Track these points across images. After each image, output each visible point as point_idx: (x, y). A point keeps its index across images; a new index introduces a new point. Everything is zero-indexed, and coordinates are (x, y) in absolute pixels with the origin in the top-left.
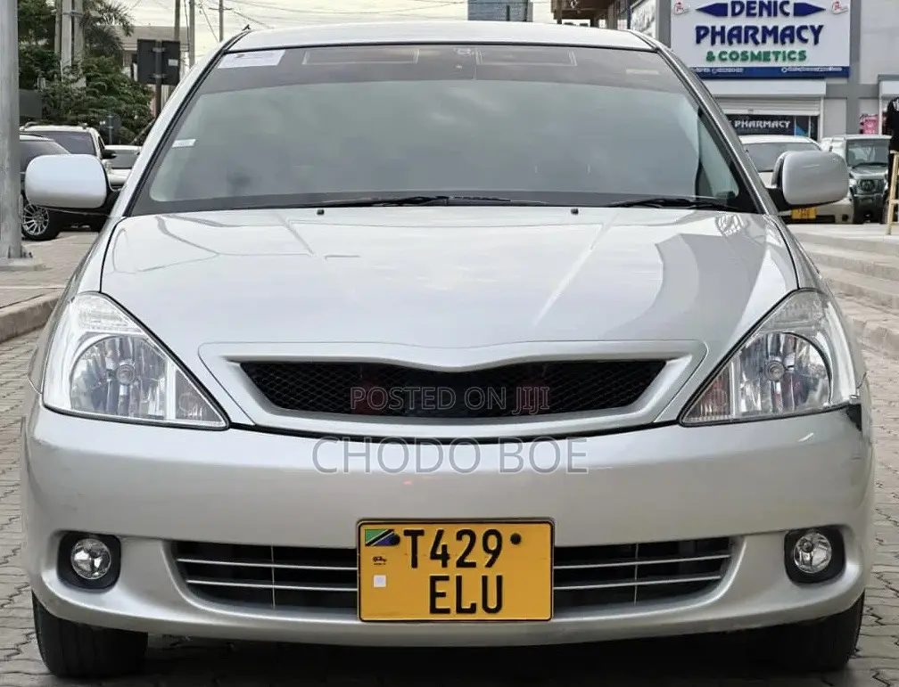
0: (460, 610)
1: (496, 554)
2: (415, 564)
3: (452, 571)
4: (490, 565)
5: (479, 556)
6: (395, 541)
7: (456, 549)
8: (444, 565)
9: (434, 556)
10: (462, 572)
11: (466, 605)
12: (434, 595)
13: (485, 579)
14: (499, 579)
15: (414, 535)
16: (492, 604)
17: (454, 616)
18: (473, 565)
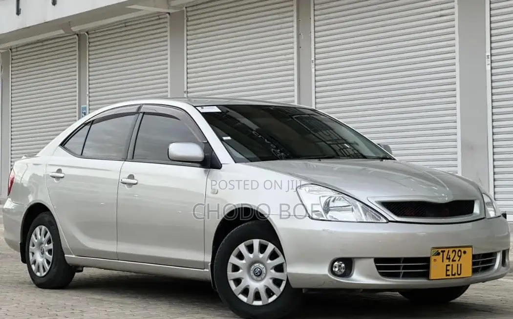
0: (452, 275)
1: (460, 257)
2: (443, 261)
3: (451, 263)
4: (459, 261)
5: (457, 258)
6: (438, 254)
7: (452, 255)
8: (449, 261)
9: (447, 258)
10: (453, 263)
11: (453, 273)
12: (447, 270)
13: (458, 265)
14: (461, 265)
15: (443, 252)
16: (459, 273)
17: (451, 277)
18: (455, 261)
